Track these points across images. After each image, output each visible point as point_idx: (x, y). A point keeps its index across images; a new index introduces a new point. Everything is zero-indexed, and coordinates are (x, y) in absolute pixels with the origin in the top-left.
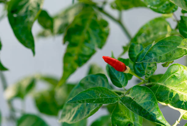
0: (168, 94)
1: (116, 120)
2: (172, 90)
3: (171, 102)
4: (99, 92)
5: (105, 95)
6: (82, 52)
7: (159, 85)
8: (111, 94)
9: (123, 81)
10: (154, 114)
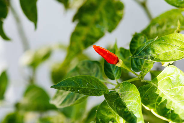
0: (157, 97)
1: (101, 114)
2: (162, 94)
3: (157, 107)
4: (87, 81)
5: (92, 85)
6: (91, 33)
7: (152, 85)
8: (100, 86)
9: (117, 73)
10: (135, 117)
